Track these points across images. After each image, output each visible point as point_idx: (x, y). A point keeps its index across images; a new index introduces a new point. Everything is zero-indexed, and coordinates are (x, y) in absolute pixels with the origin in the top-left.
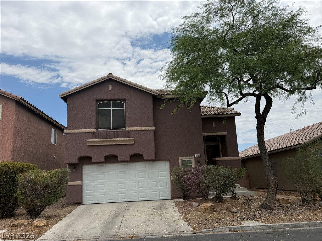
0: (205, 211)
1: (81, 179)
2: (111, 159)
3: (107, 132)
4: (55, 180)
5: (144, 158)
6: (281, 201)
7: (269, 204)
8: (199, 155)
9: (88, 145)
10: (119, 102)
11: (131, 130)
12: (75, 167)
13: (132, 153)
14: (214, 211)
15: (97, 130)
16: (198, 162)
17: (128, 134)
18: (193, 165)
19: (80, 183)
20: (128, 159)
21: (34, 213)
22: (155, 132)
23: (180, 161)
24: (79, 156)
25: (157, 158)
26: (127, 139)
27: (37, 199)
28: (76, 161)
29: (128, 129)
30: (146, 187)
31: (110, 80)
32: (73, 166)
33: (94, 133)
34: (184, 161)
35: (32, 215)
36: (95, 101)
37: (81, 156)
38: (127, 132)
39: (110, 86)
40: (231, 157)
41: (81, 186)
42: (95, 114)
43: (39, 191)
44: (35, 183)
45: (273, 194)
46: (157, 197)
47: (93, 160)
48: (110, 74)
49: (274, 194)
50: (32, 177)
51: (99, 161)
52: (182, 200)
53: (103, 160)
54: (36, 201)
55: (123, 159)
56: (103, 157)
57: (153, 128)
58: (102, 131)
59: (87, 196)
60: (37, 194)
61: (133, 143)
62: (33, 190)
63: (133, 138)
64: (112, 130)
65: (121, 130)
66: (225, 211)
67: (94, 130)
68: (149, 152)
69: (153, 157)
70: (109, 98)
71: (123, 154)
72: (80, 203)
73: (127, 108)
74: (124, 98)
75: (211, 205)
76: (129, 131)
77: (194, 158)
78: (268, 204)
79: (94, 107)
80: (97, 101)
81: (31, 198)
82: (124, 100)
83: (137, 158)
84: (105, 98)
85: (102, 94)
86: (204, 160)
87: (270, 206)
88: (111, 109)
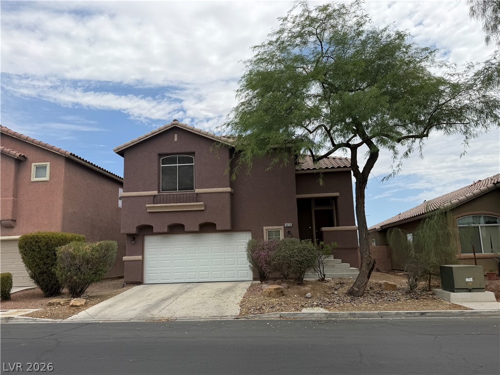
0: (270, 295)
1: (142, 253)
2: (176, 229)
3: (170, 195)
4: (97, 255)
5: (217, 229)
6: (383, 286)
7: (357, 289)
8: (289, 225)
9: (148, 211)
10: (187, 157)
11: (201, 192)
12: (134, 239)
13: (203, 221)
14: (283, 295)
15: (159, 192)
16: (288, 233)
17: (197, 197)
18: (282, 237)
19: (140, 257)
20: (197, 229)
21: (76, 292)
22: (232, 194)
23: (265, 232)
24: (138, 225)
25: (234, 227)
26: (195, 204)
27: (76, 275)
28: (134, 231)
29: (197, 191)
30: (221, 265)
31: (175, 129)
32: (133, 237)
33: (155, 196)
34: (270, 233)
35: (74, 294)
36: (158, 156)
37: (140, 225)
38: (196, 195)
39: (176, 136)
40: (343, 227)
41: (142, 262)
42: (157, 172)
43: (78, 266)
44: (73, 257)
45: (364, 277)
46: (234, 277)
47: (155, 231)
48: (175, 120)
49: (366, 276)
50: (71, 250)
51: (161, 231)
52: (259, 282)
53: (166, 230)
54: (75, 278)
55: (191, 230)
56: (166, 226)
57: (229, 189)
58: (165, 193)
59: (149, 274)
60: (76, 269)
61: (203, 209)
62: (71, 265)
63: (202, 203)
64: (178, 192)
65: (188, 192)
66: (296, 296)
67: (155, 193)
68: (224, 220)
69: (228, 227)
70: (175, 152)
71: (191, 223)
72: (140, 283)
73: (196, 164)
74: (193, 151)
75: (277, 287)
76: (197, 194)
77: (283, 228)
78: (355, 289)
79: (156, 164)
80: (160, 155)
81: (69, 274)
82: (193, 153)
83: (207, 228)
84: (169, 152)
85: (165, 147)
86: (296, 231)
87: (357, 291)
88: (178, 165)
